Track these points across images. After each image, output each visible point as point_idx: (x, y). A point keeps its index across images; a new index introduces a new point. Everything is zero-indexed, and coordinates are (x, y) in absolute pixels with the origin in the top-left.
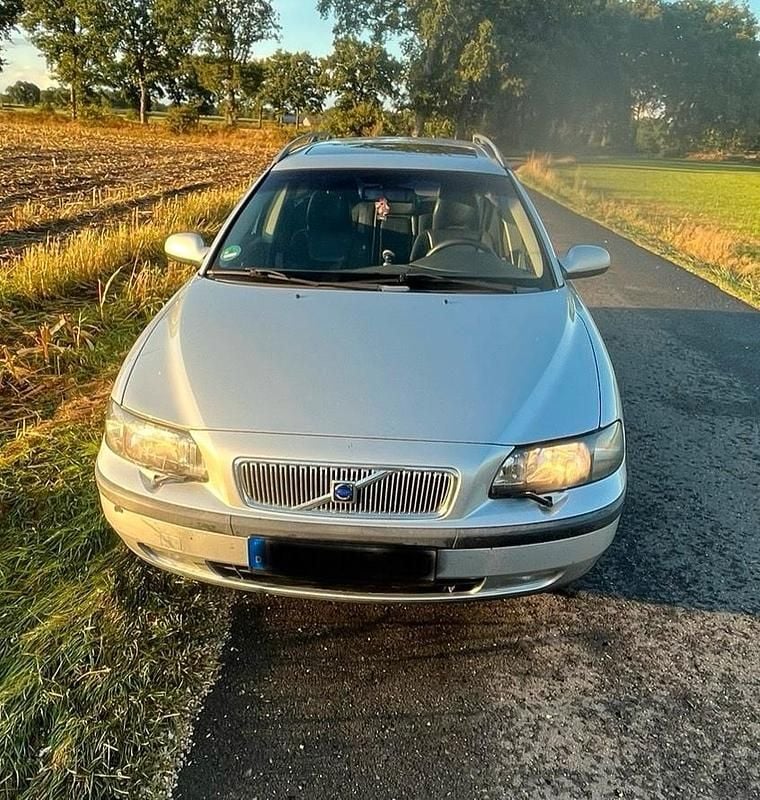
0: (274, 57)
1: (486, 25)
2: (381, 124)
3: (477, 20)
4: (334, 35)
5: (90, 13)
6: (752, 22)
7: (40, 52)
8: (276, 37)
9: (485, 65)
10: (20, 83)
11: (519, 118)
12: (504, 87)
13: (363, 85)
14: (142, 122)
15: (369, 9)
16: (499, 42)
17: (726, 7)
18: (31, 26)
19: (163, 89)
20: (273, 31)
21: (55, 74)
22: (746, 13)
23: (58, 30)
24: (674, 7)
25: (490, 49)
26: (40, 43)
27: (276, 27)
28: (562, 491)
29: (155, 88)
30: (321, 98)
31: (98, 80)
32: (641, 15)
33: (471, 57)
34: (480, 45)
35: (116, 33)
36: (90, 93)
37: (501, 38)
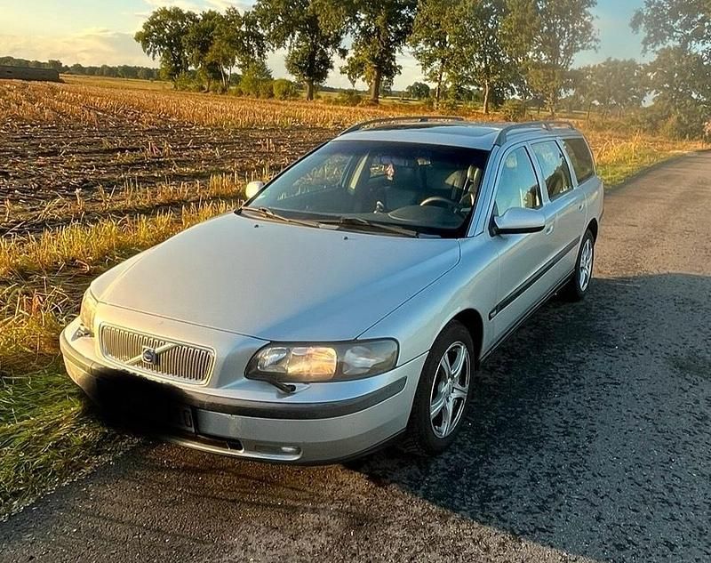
0: (604, 64)
2: (675, 117)
4: (643, 46)
5: (455, 34)
7: (418, 62)
8: (594, 47)
10: (416, 83)
13: (679, 85)
14: (484, 112)
15: (676, 24)
18: (415, 44)
19: (515, 88)
20: (593, 43)
21: (428, 77)
23: (434, 45)
26: (418, 55)
27: (596, 40)
28: (307, 383)
29: (509, 87)
30: (642, 96)
31: (468, 82)
35: (471, 48)
36: (461, 91)
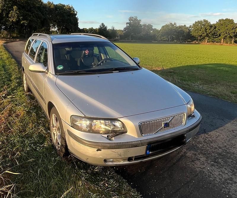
1: (15, 7)
3: (12, 6)
6: (73, 9)
9: (16, 17)
11: (25, 31)
12: (22, 23)
16: (19, 12)
17: (67, 6)
22: (72, 8)
24: (56, 5)
25: (17, 13)
32: (50, 7)
33: (12, 15)
34: (14, 12)
37: (19, 11)
